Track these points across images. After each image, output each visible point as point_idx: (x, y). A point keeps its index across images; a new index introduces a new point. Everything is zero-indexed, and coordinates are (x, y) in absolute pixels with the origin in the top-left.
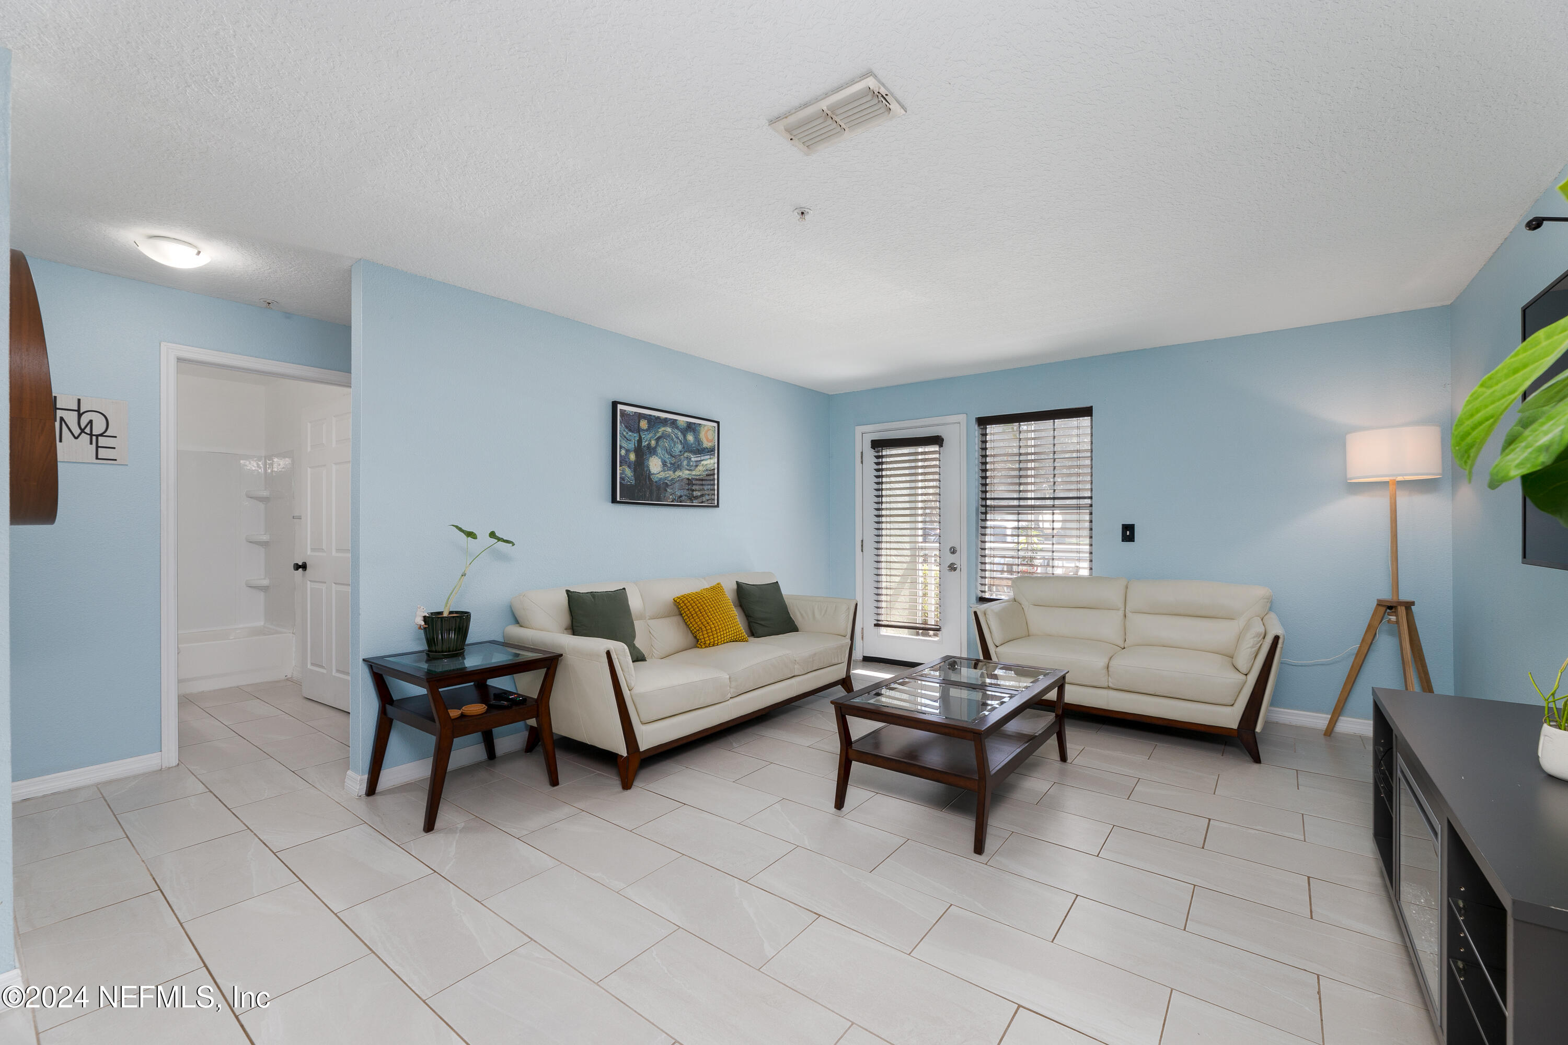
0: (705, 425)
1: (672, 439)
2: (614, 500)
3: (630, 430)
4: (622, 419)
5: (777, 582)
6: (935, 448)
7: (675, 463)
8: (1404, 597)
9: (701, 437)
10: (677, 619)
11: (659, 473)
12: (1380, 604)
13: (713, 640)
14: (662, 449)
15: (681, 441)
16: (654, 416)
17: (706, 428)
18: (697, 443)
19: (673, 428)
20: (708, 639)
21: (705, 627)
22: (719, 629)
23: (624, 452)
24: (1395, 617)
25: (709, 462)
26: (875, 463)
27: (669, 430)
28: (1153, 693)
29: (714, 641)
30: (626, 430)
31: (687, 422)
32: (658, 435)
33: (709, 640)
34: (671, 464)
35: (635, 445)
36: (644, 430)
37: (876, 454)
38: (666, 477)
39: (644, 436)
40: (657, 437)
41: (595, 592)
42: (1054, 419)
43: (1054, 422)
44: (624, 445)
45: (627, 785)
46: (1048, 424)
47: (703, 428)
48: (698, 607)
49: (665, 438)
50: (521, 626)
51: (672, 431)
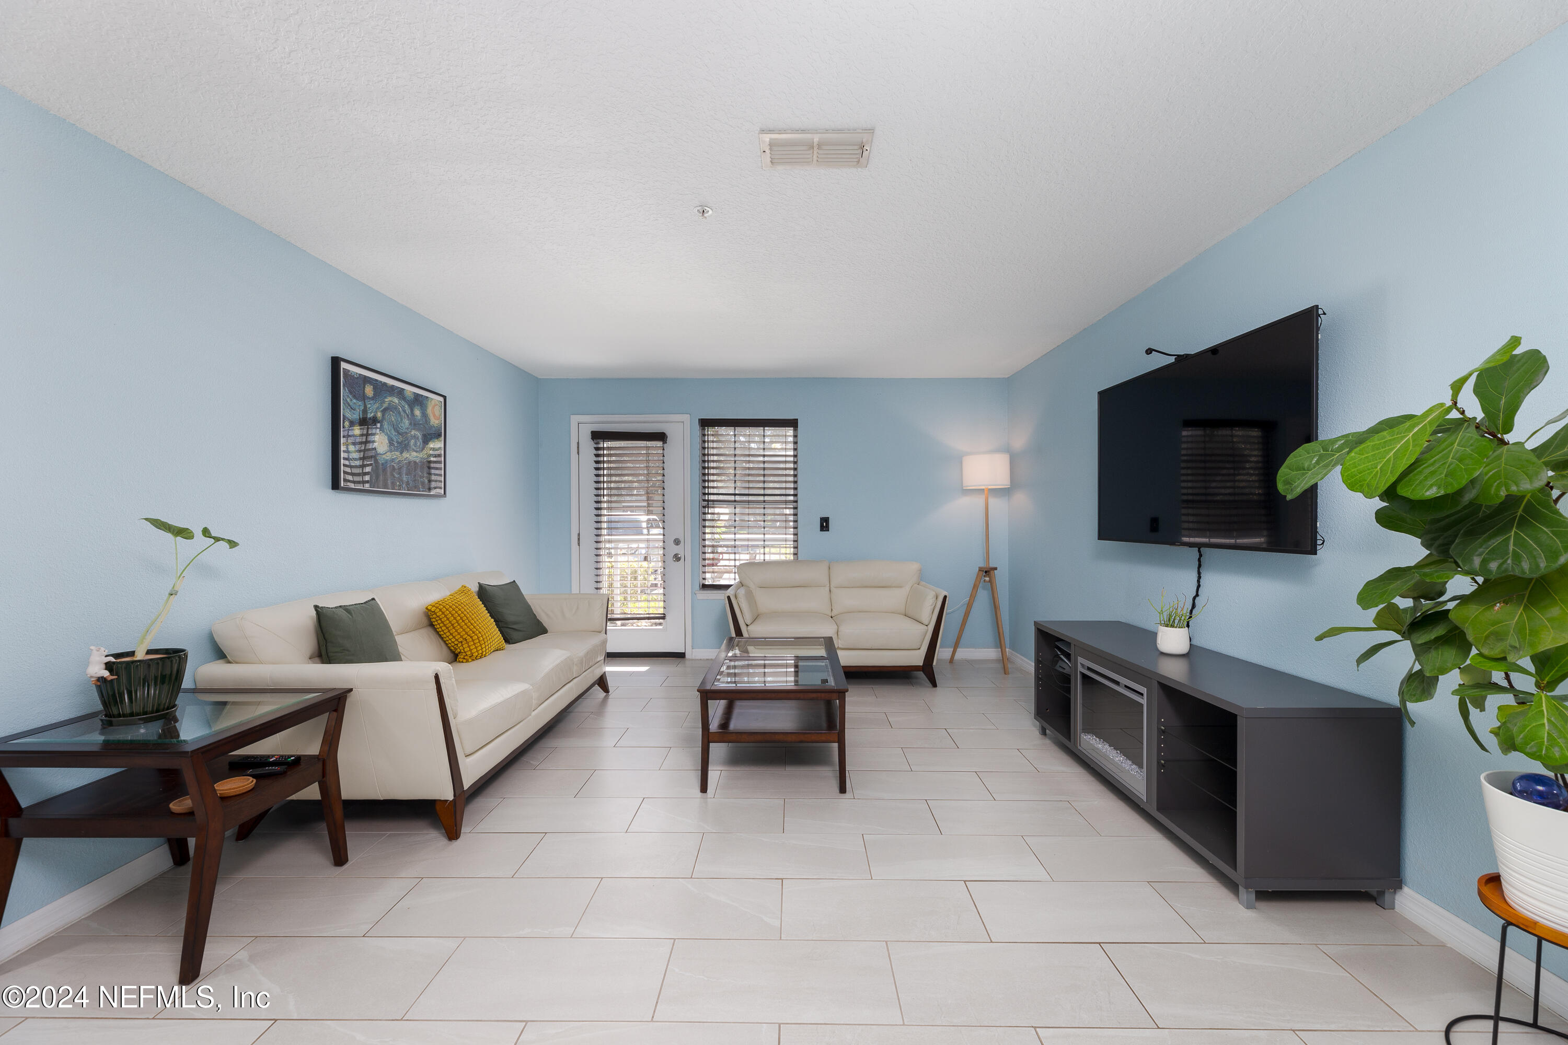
0: (432, 399)
1: (399, 413)
2: (335, 485)
3: (355, 397)
4: (346, 382)
5: (514, 581)
6: (660, 444)
7: (402, 441)
8: (992, 565)
9: (428, 412)
10: (430, 629)
11: (386, 453)
12: (981, 570)
13: (481, 652)
14: (388, 424)
15: (408, 416)
16: (381, 382)
17: (433, 403)
18: (424, 420)
19: (399, 398)
20: (475, 650)
21: (471, 637)
22: (486, 638)
23: (348, 424)
24: (988, 578)
25: (437, 444)
26: (594, 454)
27: (396, 400)
28: (870, 648)
29: (483, 652)
30: (350, 396)
31: (415, 393)
32: (385, 405)
33: (477, 651)
34: (398, 442)
35: (359, 415)
36: (370, 398)
37: (595, 446)
38: (393, 459)
39: (369, 406)
40: (383, 407)
41: (350, 606)
42: (764, 427)
43: (764, 429)
44: (348, 415)
45: (453, 834)
46: (759, 431)
47: (431, 402)
48: (459, 615)
49: (391, 411)
50: (229, 662)
51: (399, 402)
